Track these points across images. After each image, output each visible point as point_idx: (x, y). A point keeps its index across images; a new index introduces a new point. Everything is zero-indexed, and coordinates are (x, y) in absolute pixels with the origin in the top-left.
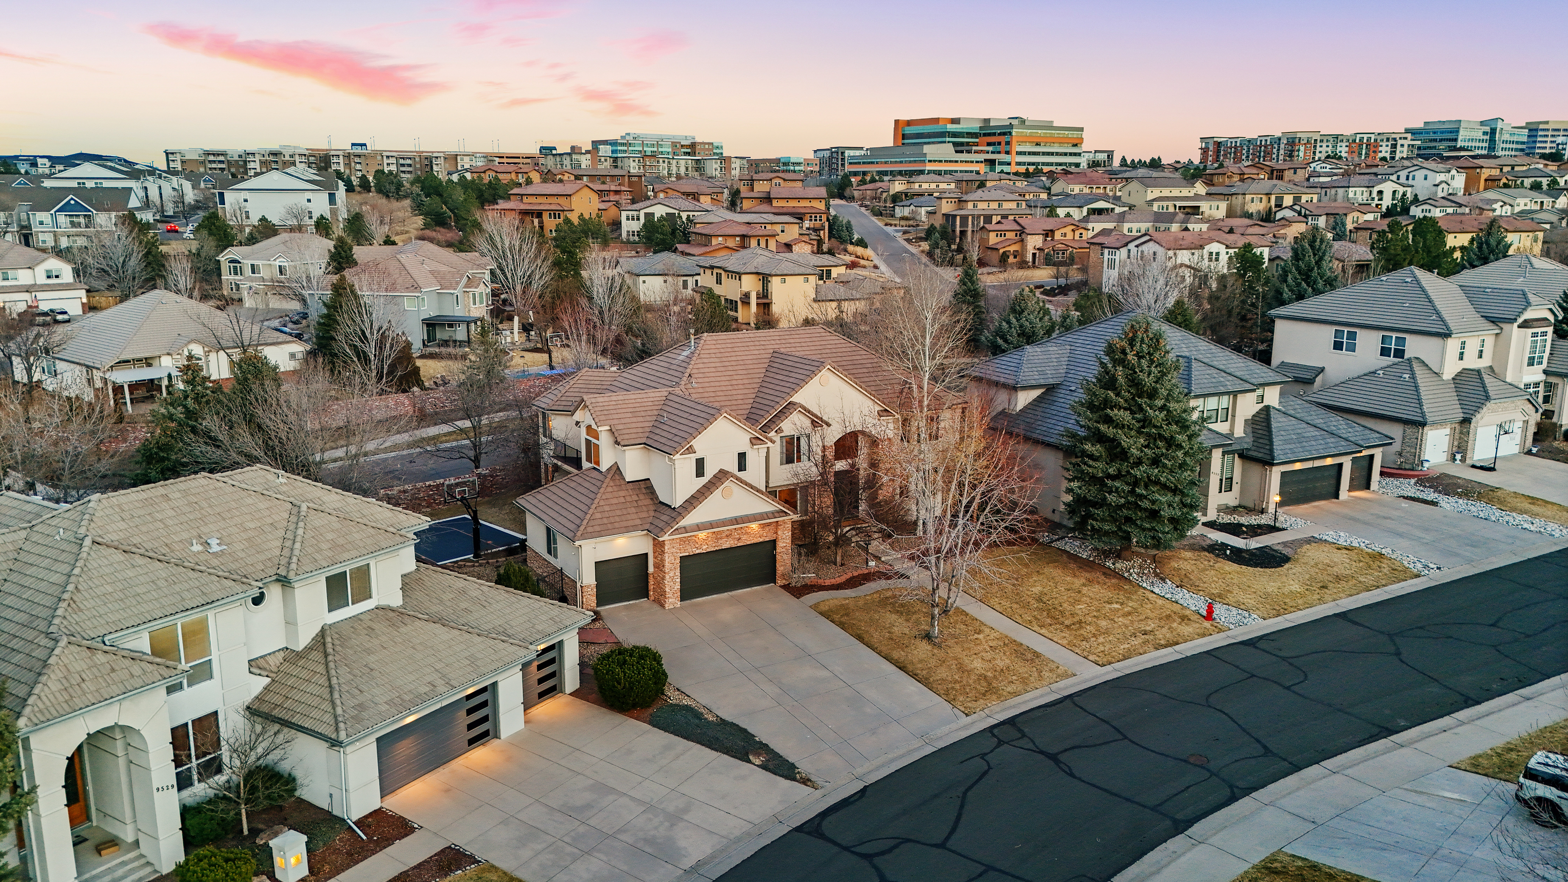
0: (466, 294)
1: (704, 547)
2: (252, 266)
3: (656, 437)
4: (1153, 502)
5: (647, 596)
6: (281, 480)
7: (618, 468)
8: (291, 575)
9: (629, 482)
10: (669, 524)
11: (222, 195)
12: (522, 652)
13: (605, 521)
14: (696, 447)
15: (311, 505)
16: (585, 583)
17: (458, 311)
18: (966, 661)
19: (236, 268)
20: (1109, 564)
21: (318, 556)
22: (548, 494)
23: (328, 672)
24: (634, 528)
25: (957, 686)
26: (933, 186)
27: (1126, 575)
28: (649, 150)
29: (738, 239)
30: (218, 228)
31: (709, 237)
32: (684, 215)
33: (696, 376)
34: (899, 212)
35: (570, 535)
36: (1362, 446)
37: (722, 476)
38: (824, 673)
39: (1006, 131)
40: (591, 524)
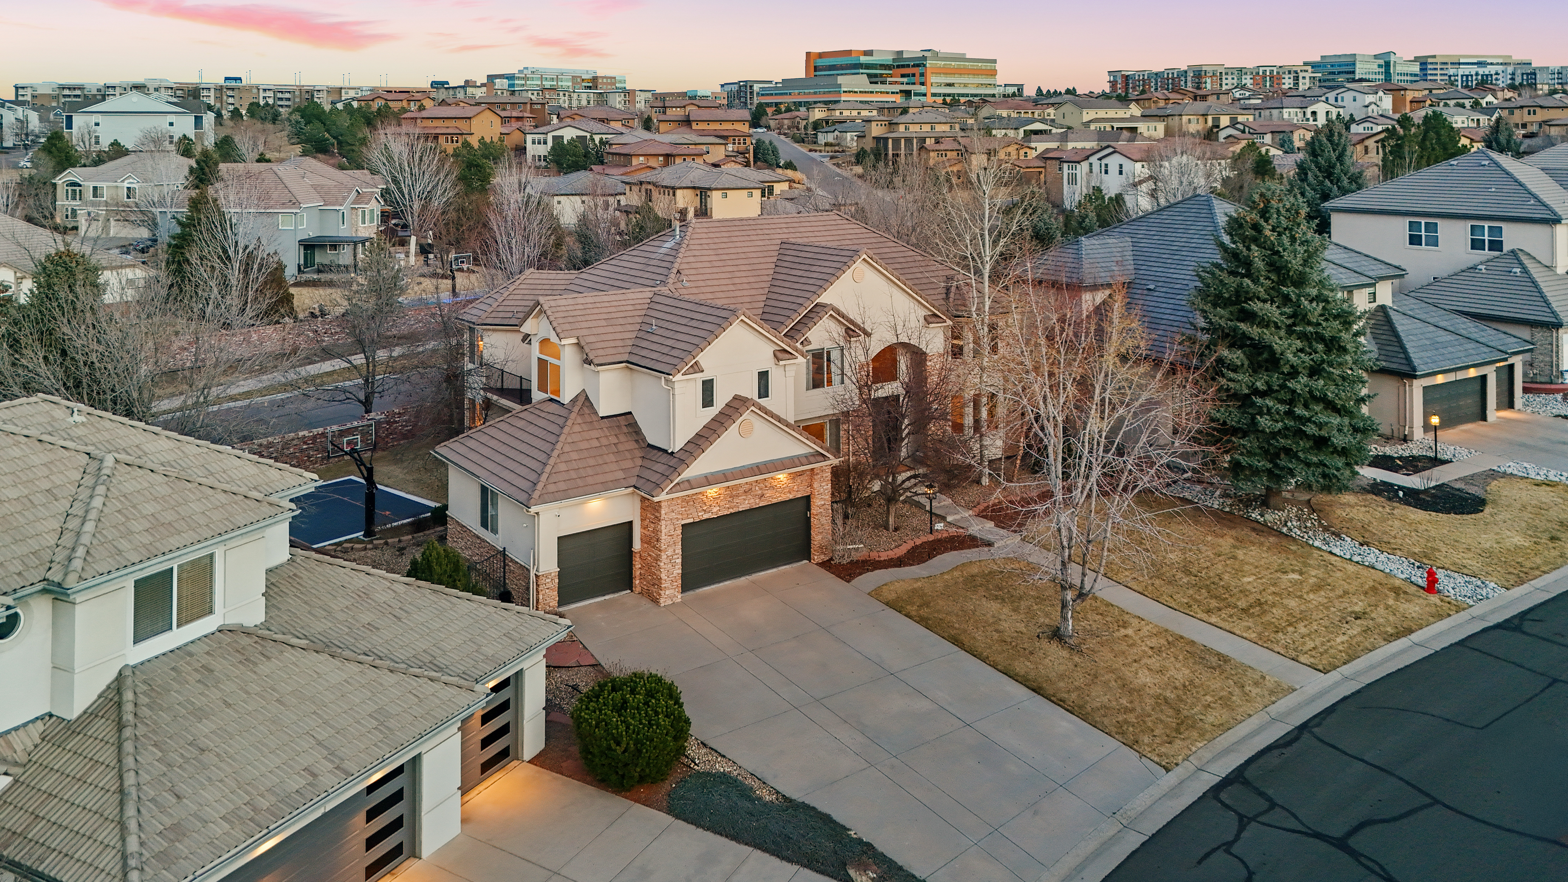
0: (354, 212)
1: (715, 510)
2: (95, 188)
3: (644, 353)
4: (1320, 426)
5: (630, 587)
6: (77, 418)
7: (587, 398)
8: (71, 581)
9: (602, 418)
10: (667, 477)
11: (70, 118)
12: (464, 698)
13: (573, 475)
14: (703, 364)
15: (122, 457)
16: (543, 570)
17: (344, 231)
18: (1128, 673)
19: (74, 191)
20: (1255, 515)
21: (124, 544)
22: (484, 439)
23: (120, 761)
24: (615, 484)
25: (1132, 718)
26: (855, 113)
27: (1285, 530)
28: (547, 84)
29: (661, 158)
30: (59, 150)
31: (628, 156)
32: (597, 138)
33: (686, 272)
34: (822, 138)
35: (523, 497)
36: (1507, 353)
37: (738, 404)
38: (923, 705)
39: (919, 63)
40: (551, 480)
